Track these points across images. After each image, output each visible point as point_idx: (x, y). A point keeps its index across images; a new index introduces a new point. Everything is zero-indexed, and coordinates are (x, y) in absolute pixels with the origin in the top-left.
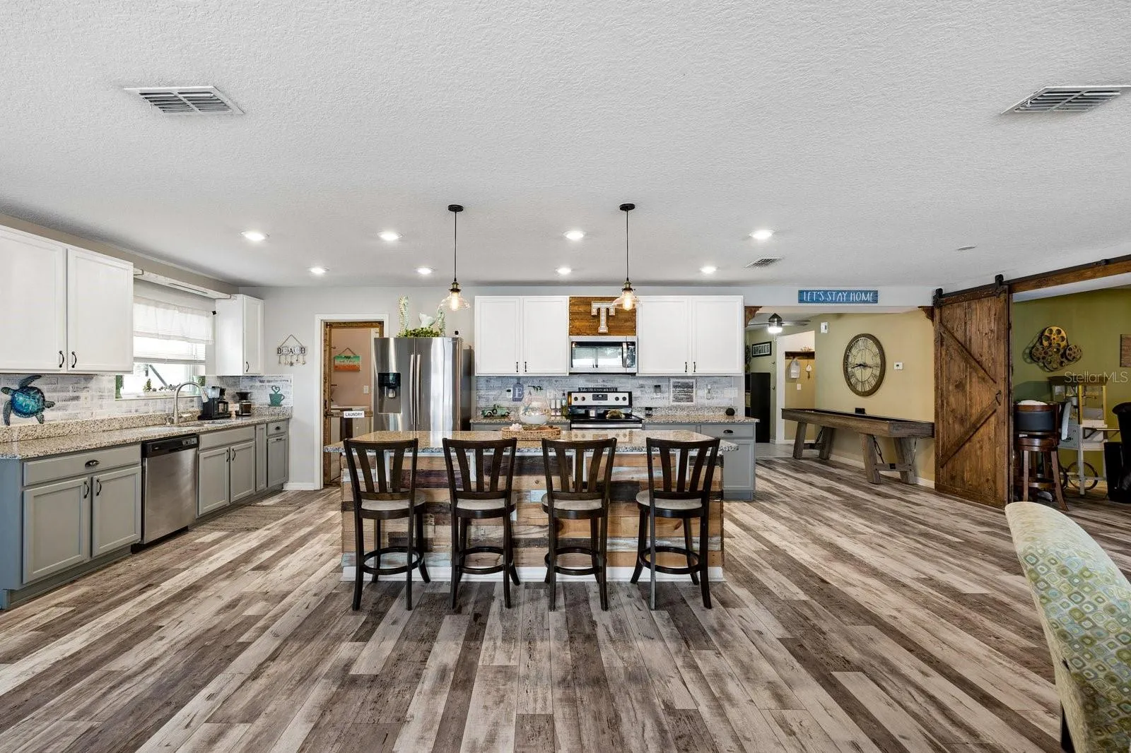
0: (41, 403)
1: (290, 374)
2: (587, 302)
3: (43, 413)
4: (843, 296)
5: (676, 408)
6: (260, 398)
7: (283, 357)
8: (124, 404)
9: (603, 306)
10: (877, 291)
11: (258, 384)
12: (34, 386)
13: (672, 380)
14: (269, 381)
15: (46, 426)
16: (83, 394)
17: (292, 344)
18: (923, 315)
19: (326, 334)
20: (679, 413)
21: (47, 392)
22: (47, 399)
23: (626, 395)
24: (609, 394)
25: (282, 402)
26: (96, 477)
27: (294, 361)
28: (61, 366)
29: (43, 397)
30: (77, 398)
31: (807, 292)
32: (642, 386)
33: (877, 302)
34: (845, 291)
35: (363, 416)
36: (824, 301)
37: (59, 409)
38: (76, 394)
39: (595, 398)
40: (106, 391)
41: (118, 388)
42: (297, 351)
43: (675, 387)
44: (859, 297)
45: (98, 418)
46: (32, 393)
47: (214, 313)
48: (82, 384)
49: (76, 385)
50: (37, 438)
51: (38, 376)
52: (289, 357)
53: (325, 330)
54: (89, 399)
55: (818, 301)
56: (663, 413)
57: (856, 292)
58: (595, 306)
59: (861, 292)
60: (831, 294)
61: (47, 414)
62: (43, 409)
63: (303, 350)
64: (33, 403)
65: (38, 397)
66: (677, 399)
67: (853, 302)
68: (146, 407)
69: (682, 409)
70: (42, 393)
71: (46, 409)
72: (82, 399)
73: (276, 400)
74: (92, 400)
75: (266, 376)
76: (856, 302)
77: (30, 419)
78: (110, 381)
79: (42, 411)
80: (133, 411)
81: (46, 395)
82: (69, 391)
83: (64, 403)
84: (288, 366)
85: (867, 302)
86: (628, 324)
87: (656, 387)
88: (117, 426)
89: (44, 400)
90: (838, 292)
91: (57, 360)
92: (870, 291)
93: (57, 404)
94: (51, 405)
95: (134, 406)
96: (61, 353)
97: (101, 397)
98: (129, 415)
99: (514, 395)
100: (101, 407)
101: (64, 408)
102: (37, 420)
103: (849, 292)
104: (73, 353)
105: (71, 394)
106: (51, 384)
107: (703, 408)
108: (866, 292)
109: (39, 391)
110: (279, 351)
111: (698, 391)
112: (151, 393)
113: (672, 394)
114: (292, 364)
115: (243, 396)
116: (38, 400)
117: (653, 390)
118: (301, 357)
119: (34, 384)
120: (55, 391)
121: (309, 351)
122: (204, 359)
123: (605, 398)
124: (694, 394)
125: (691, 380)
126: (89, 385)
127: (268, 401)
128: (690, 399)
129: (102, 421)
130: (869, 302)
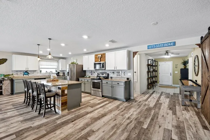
4: (162, 45)
5: (117, 77)
10: (175, 42)
18: (198, 46)
20: (118, 78)
23: (107, 74)
24: (104, 74)
31: (150, 46)
32: (111, 72)
33: (175, 45)
34: (162, 44)
36: (156, 48)
38: (33, 73)
39: (102, 75)
43: (117, 72)
44: (167, 45)
47: (58, 62)
54: (36, 73)
55: (153, 48)
56: (115, 78)
57: (166, 43)
58: (98, 56)
59: (169, 43)
60: (158, 45)
66: (117, 75)
67: (165, 47)
70: (28, 73)
76: (167, 46)
85: (171, 46)
87: (113, 72)
90: (160, 44)
92: (172, 42)
95: (43, 74)
97: (38, 73)
103: (164, 44)
107: (123, 77)
108: (170, 43)
111: (122, 74)
120: (30, 72)
122: (57, 68)
125: (120, 71)
128: (120, 75)
130: (172, 46)
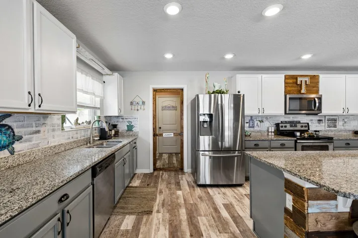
0: (11, 138)
1: (137, 115)
2: (295, 78)
3: (14, 146)
5: (329, 131)
6: (122, 127)
7: (133, 107)
8: (66, 133)
9: (304, 79)
11: (121, 120)
12: (6, 123)
13: (327, 117)
14: (126, 119)
15: (16, 157)
16: (42, 129)
17: (137, 100)
19: (154, 95)
21: (16, 128)
22: (16, 134)
23: (306, 125)
24: (297, 124)
25: (133, 129)
26: (66, 209)
27: (139, 108)
28: (29, 105)
29: (13, 132)
30: (38, 132)
35: (173, 136)
37: (26, 141)
38: (38, 129)
39: (291, 126)
40: (56, 126)
41: (62, 124)
42: (141, 103)
43: (328, 120)
45: (53, 144)
46: (3, 129)
47: (104, 82)
48: (42, 121)
49: (38, 122)
50: (9, 168)
51: (8, 115)
52: (136, 107)
53: (153, 93)
54: (46, 132)
56: (322, 133)
58: (299, 79)
61: (17, 146)
62: (13, 143)
63: (143, 103)
64: (5, 138)
65: (9, 132)
66: (329, 126)
68: (76, 135)
69: (332, 131)
70: (12, 129)
71: (16, 142)
72: (42, 132)
73: (130, 128)
74: (48, 132)
75: (125, 116)
77: (2, 152)
78: (58, 119)
79: (13, 144)
80: (71, 138)
81: (16, 130)
82: (32, 127)
83: (29, 136)
84: (136, 111)
86: (315, 89)
87: (321, 120)
88: (63, 149)
89: (14, 135)
91: (26, 99)
93: (25, 137)
94: (20, 138)
95: (71, 134)
96: (29, 93)
97: (53, 130)
98: (69, 141)
99: (249, 125)
100: (54, 137)
101: (29, 140)
102: (8, 152)
104: (39, 95)
105: (34, 129)
106: (20, 121)
107: (341, 131)
109: (10, 127)
110: (132, 103)
111: (339, 122)
112: (78, 126)
113: (326, 124)
114: (138, 110)
115: (115, 126)
116: (9, 135)
117: (317, 122)
118: (142, 107)
119: (6, 121)
120: (22, 127)
121: (146, 103)
122: (99, 107)
123: (296, 126)
124: (337, 124)
125: (336, 117)
126: (46, 122)
127: (126, 128)
128: (335, 126)
129: (55, 147)
